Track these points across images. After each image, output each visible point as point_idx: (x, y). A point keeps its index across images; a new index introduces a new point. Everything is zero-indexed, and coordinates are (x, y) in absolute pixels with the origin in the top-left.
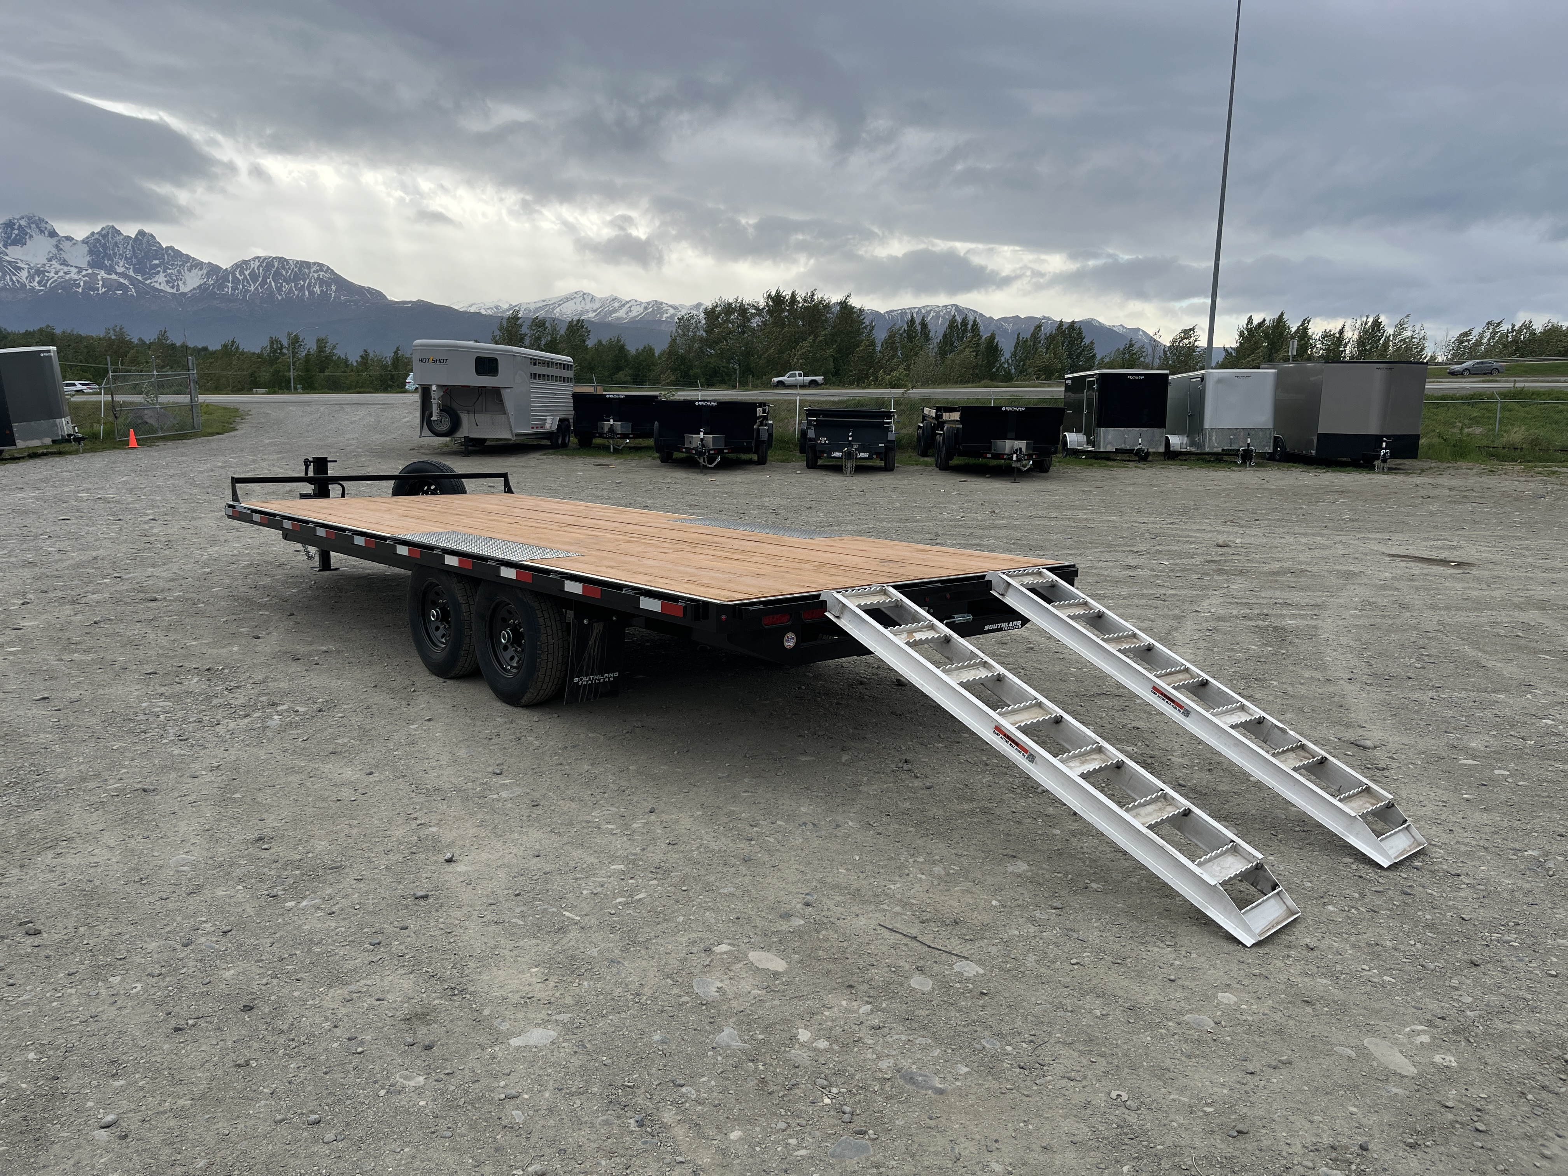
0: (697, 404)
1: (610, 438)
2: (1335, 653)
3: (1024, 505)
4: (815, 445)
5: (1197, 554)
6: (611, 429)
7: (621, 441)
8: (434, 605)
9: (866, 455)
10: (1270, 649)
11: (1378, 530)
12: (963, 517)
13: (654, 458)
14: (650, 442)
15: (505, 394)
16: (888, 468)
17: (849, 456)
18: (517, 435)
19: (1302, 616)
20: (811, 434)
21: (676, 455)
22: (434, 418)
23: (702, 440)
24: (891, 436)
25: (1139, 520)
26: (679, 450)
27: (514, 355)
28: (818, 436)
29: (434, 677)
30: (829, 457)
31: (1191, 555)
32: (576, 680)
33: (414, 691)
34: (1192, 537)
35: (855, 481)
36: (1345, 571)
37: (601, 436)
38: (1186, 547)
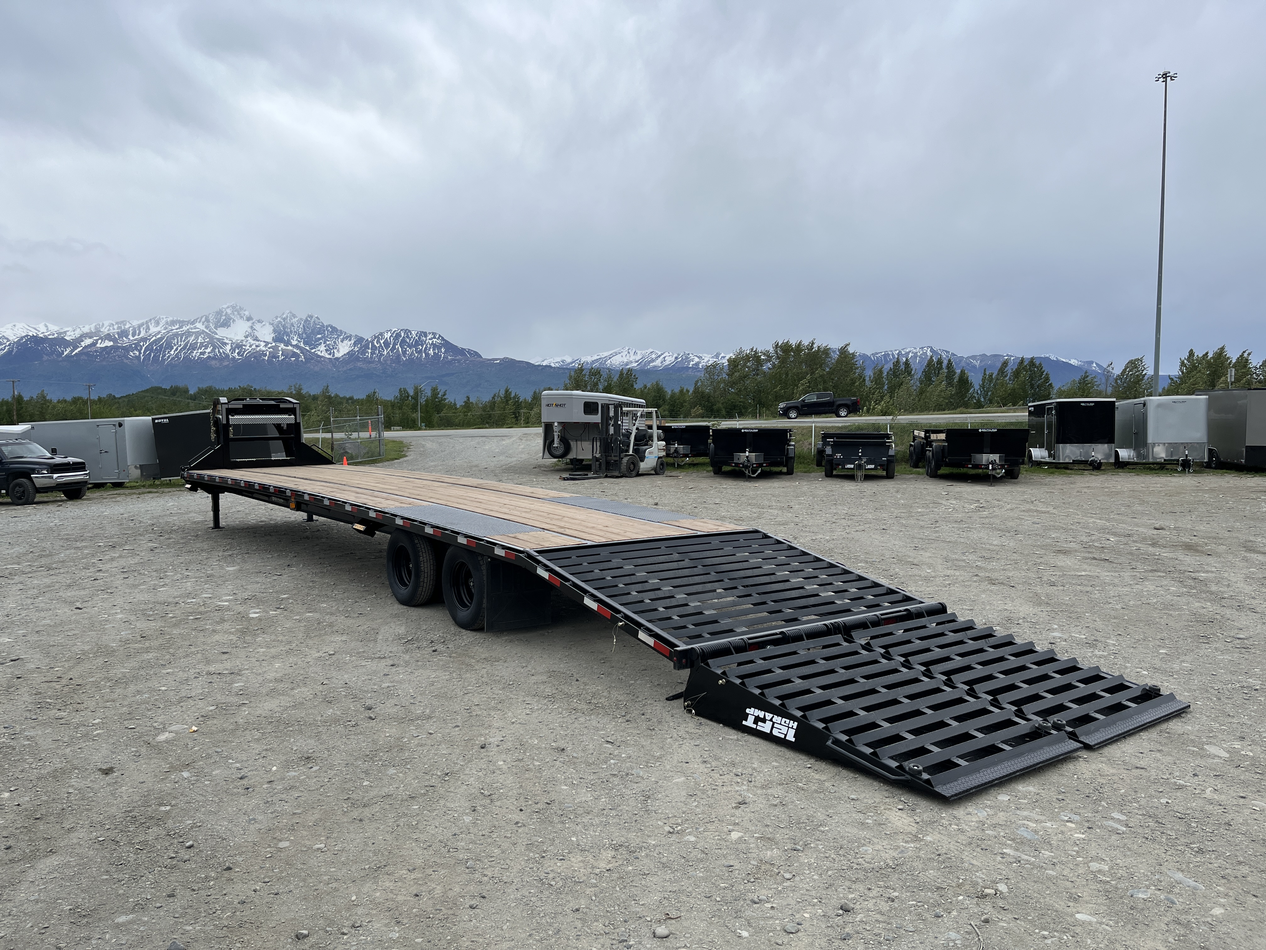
0: (743, 431)
1: (675, 457)
4: (832, 460)
5: (1137, 534)
6: (676, 451)
7: (683, 459)
9: (873, 466)
13: (708, 471)
14: (706, 460)
16: (890, 476)
17: (860, 467)
20: (829, 450)
21: (725, 468)
22: (555, 445)
23: (747, 457)
24: (891, 452)
26: (729, 465)
28: (834, 452)
30: (844, 468)
31: (1132, 535)
34: (1134, 523)
35: (865, 486)
37: (669, 456)
38: (1128, 530)
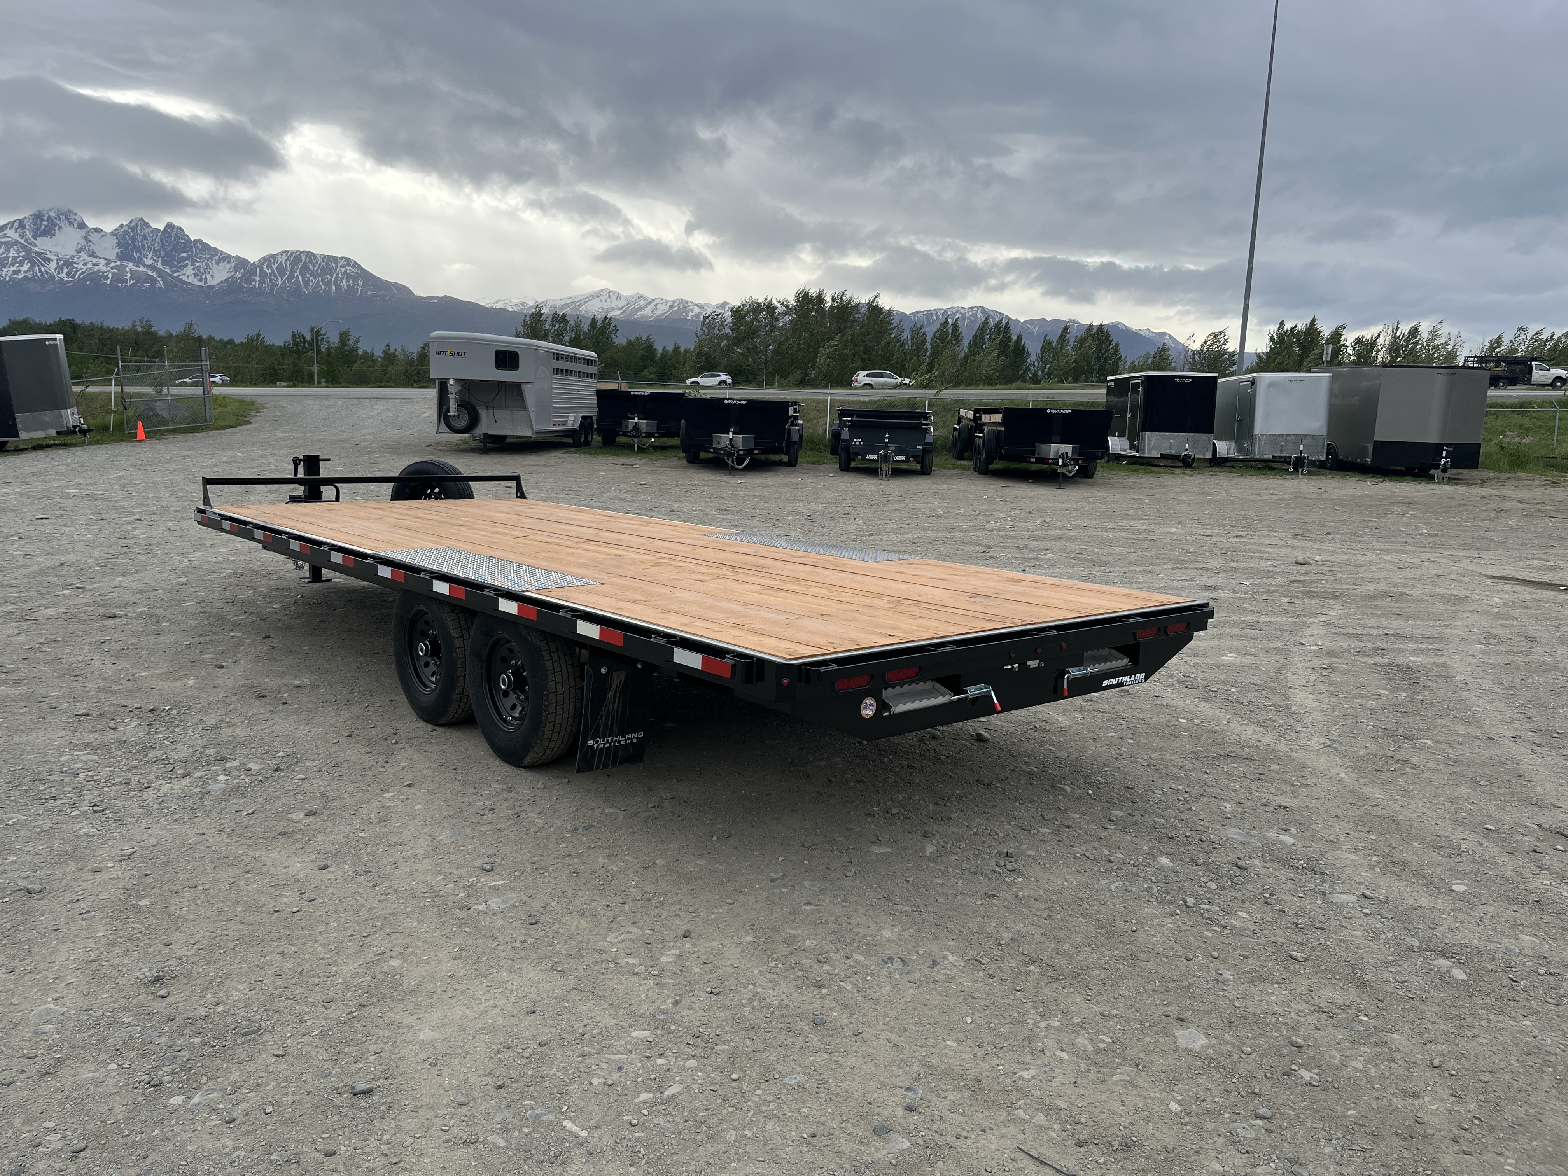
0: (726, 402)
1: (635, 436)
2: (1481, 701)
3: (1075, 514)
4: (849, 447)
5: (1278, 573)
6: (636, 427)
7: (645, 440)
8: (424, 635)
9: (903, 458)
10: (1404, 694)
11: (1463, 547)
12: (1013, 526)
13: (680, 458)
14: (676, 441)
15: (526, 389)
16: (925, 472)
17: (885, 458)
18: (537, 432)
19: (1424, 652)
20: (845, 434)
21: (703, 455)
22: (451, 413)
23: (731, 440)
24: (929, 439)
25: (1202, 531)
26: (706, 450)
27: (536, 349)
28: (852, 436)
29: (422, 724)
30: (864, 459)
31: (1271, 575)
32: (590, 743)
33: (396, 743)
34: (1265, 552)
35: (892, 486)
36: (1450, 596)
37: (625, 434)
38: (1262, 565)
